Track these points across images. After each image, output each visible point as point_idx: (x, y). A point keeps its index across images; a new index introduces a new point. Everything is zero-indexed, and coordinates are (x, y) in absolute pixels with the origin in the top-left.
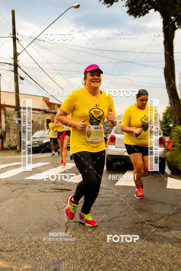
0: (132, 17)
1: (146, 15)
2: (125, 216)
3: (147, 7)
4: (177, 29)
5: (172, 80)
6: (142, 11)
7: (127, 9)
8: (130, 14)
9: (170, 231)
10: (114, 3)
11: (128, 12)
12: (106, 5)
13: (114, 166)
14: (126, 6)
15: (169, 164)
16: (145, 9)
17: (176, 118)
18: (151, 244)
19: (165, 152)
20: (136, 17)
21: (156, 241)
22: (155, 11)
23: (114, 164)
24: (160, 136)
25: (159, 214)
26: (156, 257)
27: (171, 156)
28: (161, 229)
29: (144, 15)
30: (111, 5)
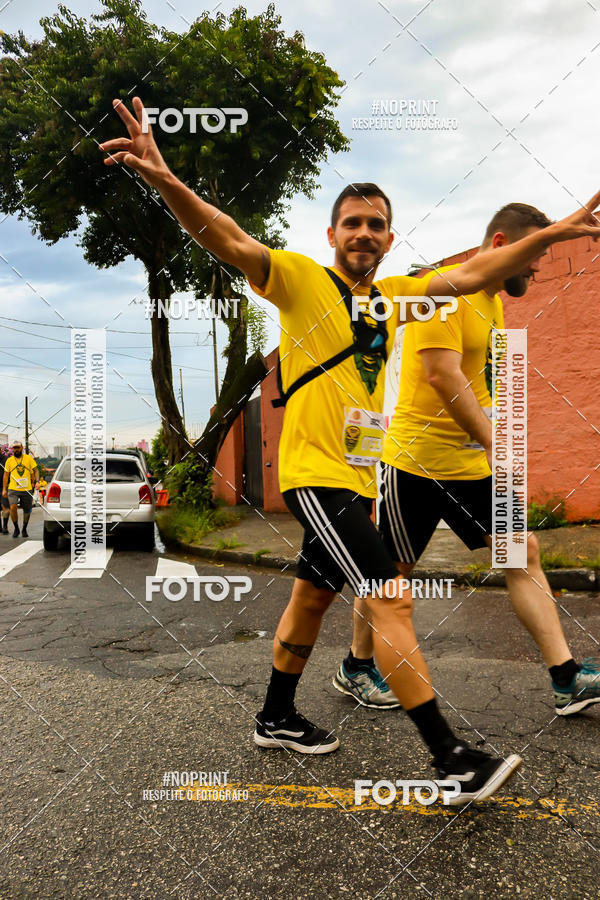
0: (93, 266)
1: (120, 263)
2: (75, 636)
3: (121, 249)
4: (173, 291)
5: (167, 382)
6: (111, 257)
7: (84, 251)
8: (90, 262)
9: (154, 656)
10: (61, 239)
11: (86, 257)
12: (45, 242)
13: (59, 542)
14: (83, 246)
15: (161, 534)
16: (117, 253)
17: (174, 450)
18: (119, 683)
19: (152, 512)
20: (100, 266)
21: (128, 677)
22: (136, 258)
23: (60, 538)
24: (143, 484)
25: (138, 627)
26: (126, 706)
27: (165, 518)
28: (138, 655)
29: (115, 264)
30: (55, 242)
